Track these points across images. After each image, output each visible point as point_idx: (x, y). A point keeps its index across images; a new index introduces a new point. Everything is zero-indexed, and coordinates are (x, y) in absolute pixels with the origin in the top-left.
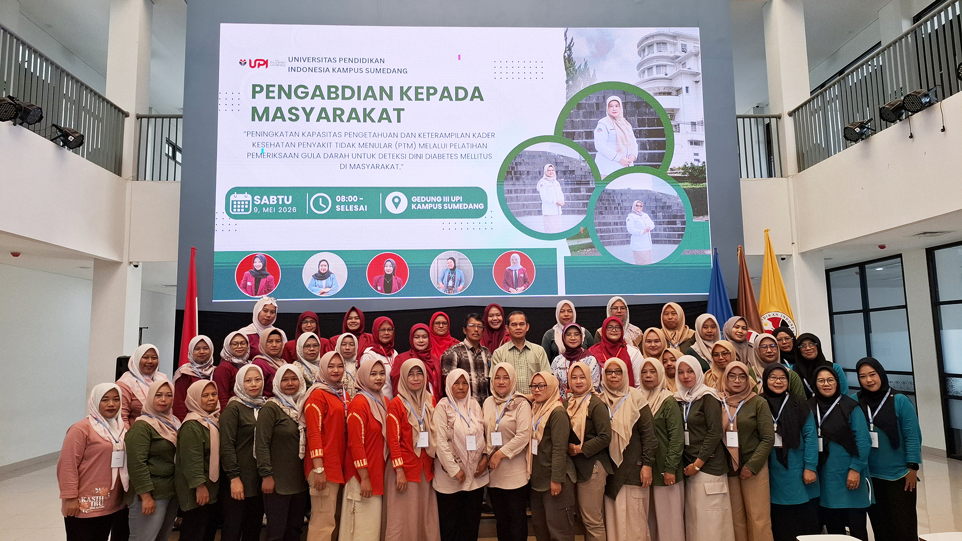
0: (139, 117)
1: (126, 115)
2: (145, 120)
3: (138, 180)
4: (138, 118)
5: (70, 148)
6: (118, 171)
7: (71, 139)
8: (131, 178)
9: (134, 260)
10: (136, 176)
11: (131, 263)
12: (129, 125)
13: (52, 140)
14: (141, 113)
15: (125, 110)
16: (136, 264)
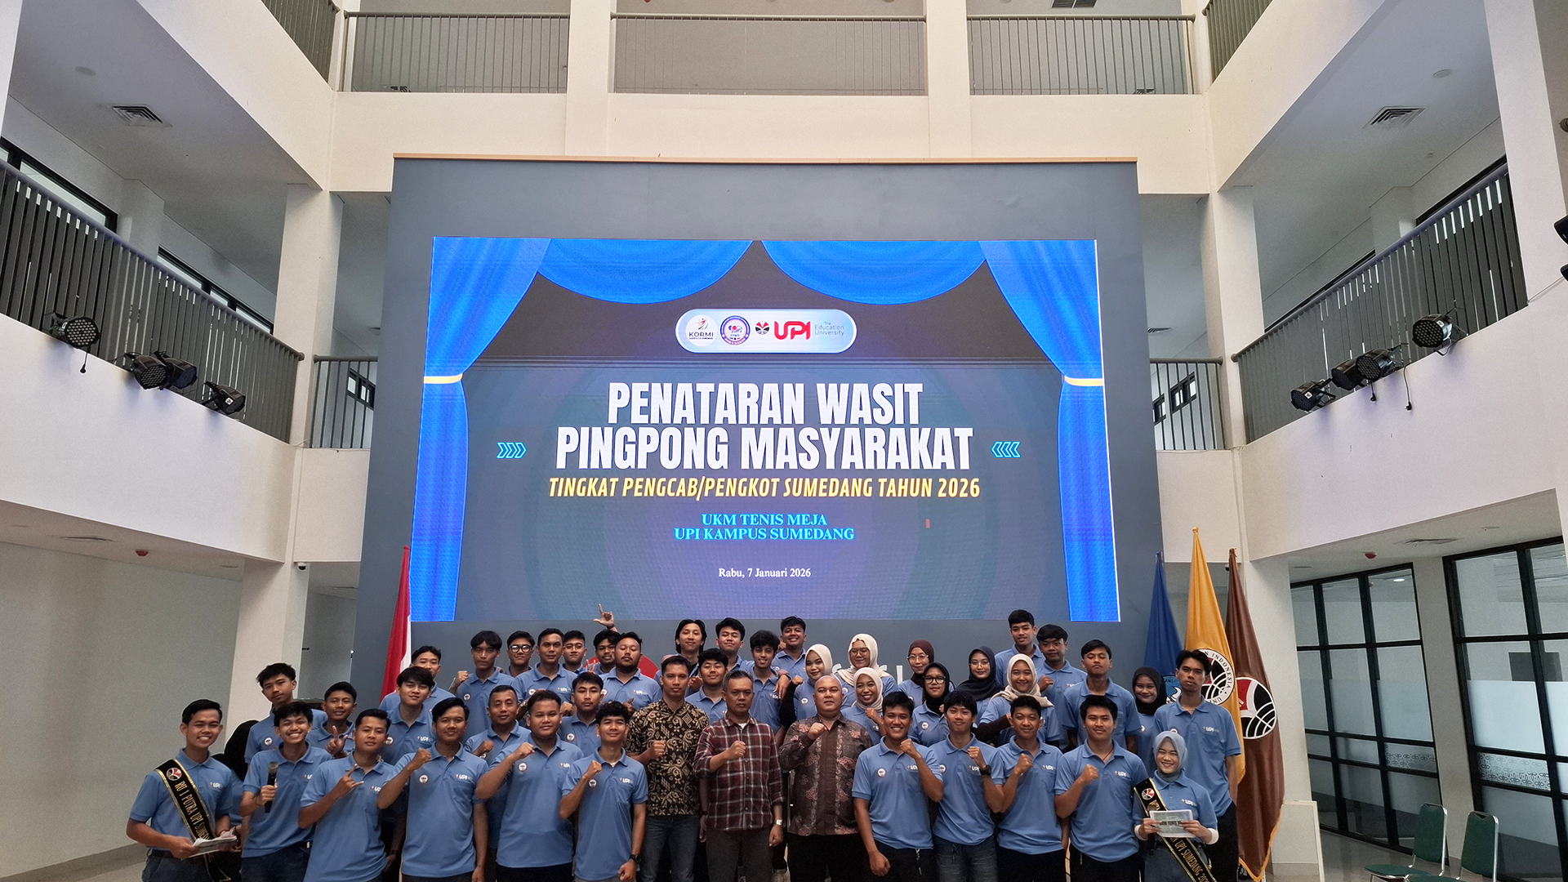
0: (317, 360)
1: (299, 357)
2: (325, 364)
3: (311, 447)
4: (315, 362)
5: (227, 414)
6: (286, 437)
7: (229, 401)
8: (302, 445)
9: (302, 559)
10: (309, 442)
11: (296, 563)
12: (304, 371)
13: (203, 404)
14: (320, 354)
15: (298, 350)
16: (303, 565)
